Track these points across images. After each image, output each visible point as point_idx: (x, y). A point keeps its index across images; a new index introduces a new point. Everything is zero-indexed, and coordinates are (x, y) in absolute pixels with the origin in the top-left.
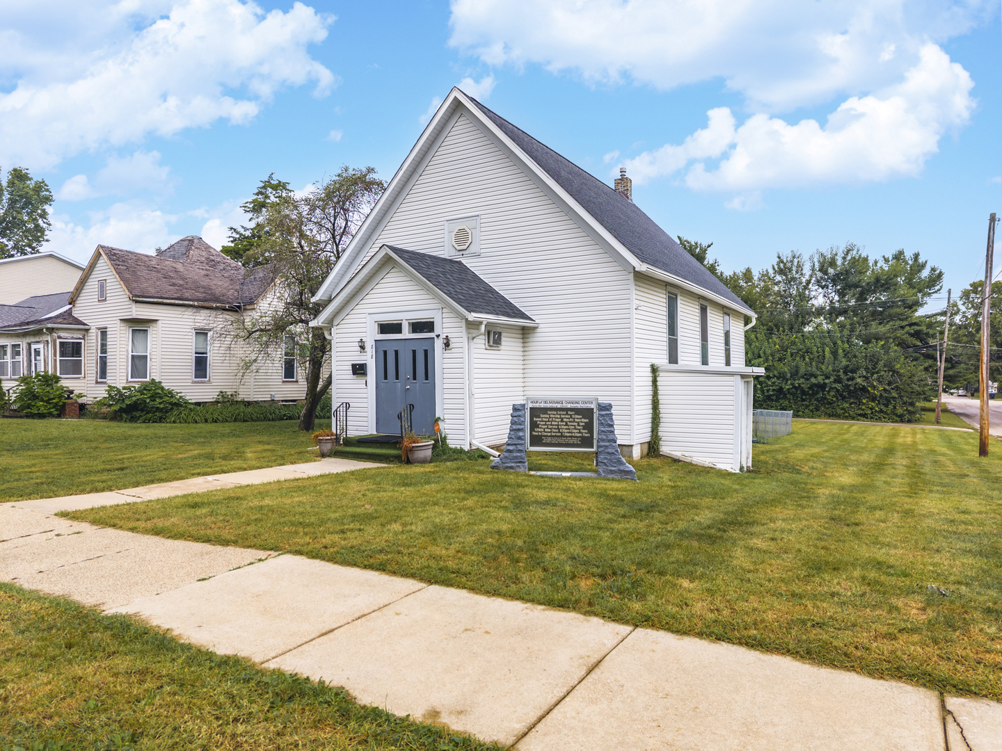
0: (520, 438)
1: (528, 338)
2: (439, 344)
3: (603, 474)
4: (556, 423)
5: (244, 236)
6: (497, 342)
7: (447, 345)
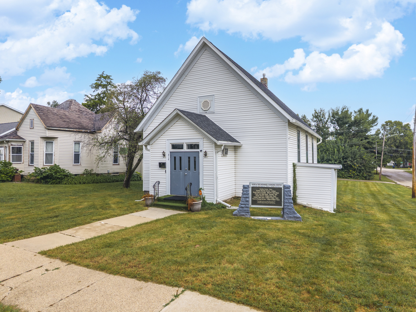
0: (247, 201)
1: (237, 151)
2: (201, 155)
3: (287, 219)
4: (264, 194)
5: (91, 98)
6: (226, 153)
7: (206, 155)
